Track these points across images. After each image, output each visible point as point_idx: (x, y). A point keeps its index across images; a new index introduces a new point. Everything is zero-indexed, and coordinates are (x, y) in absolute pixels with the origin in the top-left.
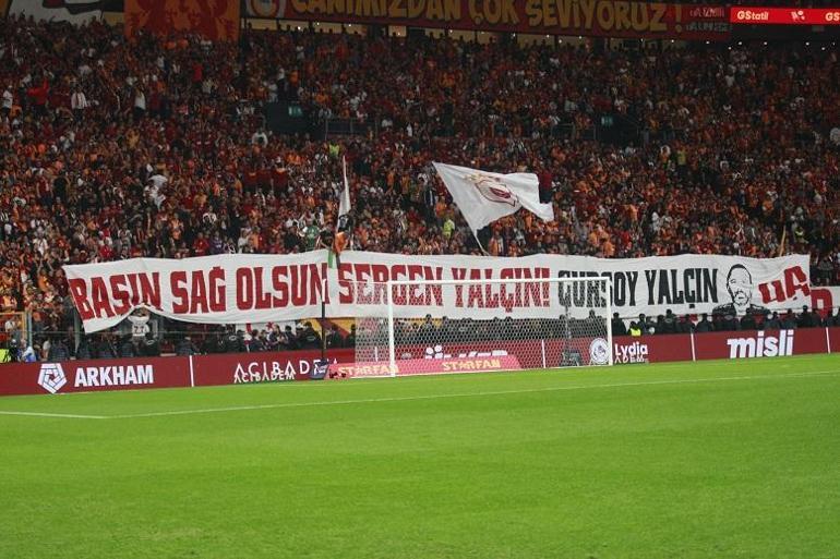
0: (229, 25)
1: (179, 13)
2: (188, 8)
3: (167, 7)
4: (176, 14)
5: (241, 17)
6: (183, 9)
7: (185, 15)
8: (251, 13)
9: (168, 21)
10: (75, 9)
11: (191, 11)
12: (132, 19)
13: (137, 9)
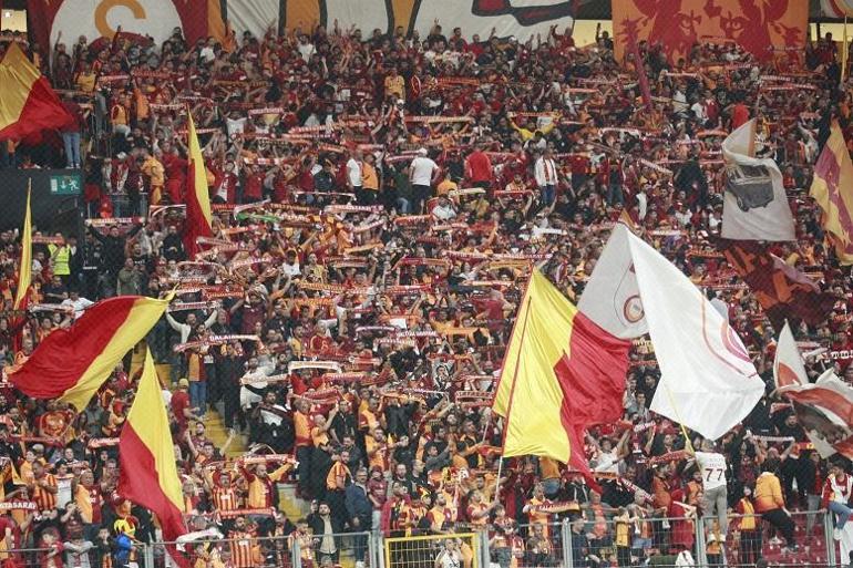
0: (791, 36)
1: (705, 17)
2: (719, 9)
3: (685, 10)
4: (699, 19)
5: (811, 20)
6: (712, 11)
7: (717, 19)
8: (830, 12)
9: (687, 32)
10: (527, 16)
11: (724, 14)
12: (625, 32)
13: (634, 13)
